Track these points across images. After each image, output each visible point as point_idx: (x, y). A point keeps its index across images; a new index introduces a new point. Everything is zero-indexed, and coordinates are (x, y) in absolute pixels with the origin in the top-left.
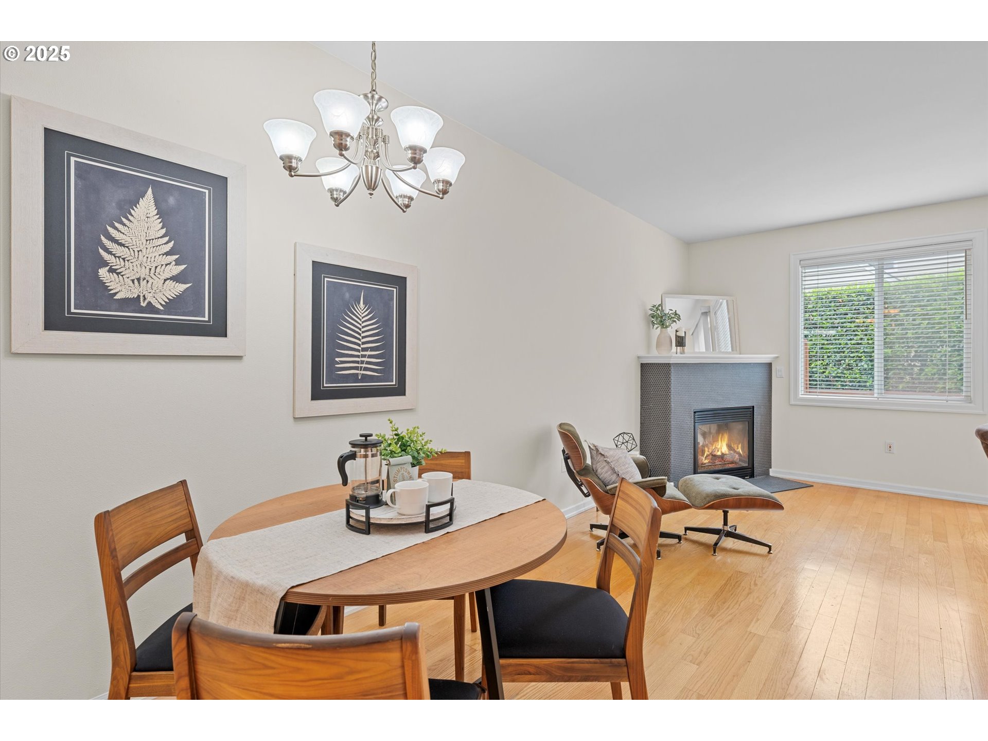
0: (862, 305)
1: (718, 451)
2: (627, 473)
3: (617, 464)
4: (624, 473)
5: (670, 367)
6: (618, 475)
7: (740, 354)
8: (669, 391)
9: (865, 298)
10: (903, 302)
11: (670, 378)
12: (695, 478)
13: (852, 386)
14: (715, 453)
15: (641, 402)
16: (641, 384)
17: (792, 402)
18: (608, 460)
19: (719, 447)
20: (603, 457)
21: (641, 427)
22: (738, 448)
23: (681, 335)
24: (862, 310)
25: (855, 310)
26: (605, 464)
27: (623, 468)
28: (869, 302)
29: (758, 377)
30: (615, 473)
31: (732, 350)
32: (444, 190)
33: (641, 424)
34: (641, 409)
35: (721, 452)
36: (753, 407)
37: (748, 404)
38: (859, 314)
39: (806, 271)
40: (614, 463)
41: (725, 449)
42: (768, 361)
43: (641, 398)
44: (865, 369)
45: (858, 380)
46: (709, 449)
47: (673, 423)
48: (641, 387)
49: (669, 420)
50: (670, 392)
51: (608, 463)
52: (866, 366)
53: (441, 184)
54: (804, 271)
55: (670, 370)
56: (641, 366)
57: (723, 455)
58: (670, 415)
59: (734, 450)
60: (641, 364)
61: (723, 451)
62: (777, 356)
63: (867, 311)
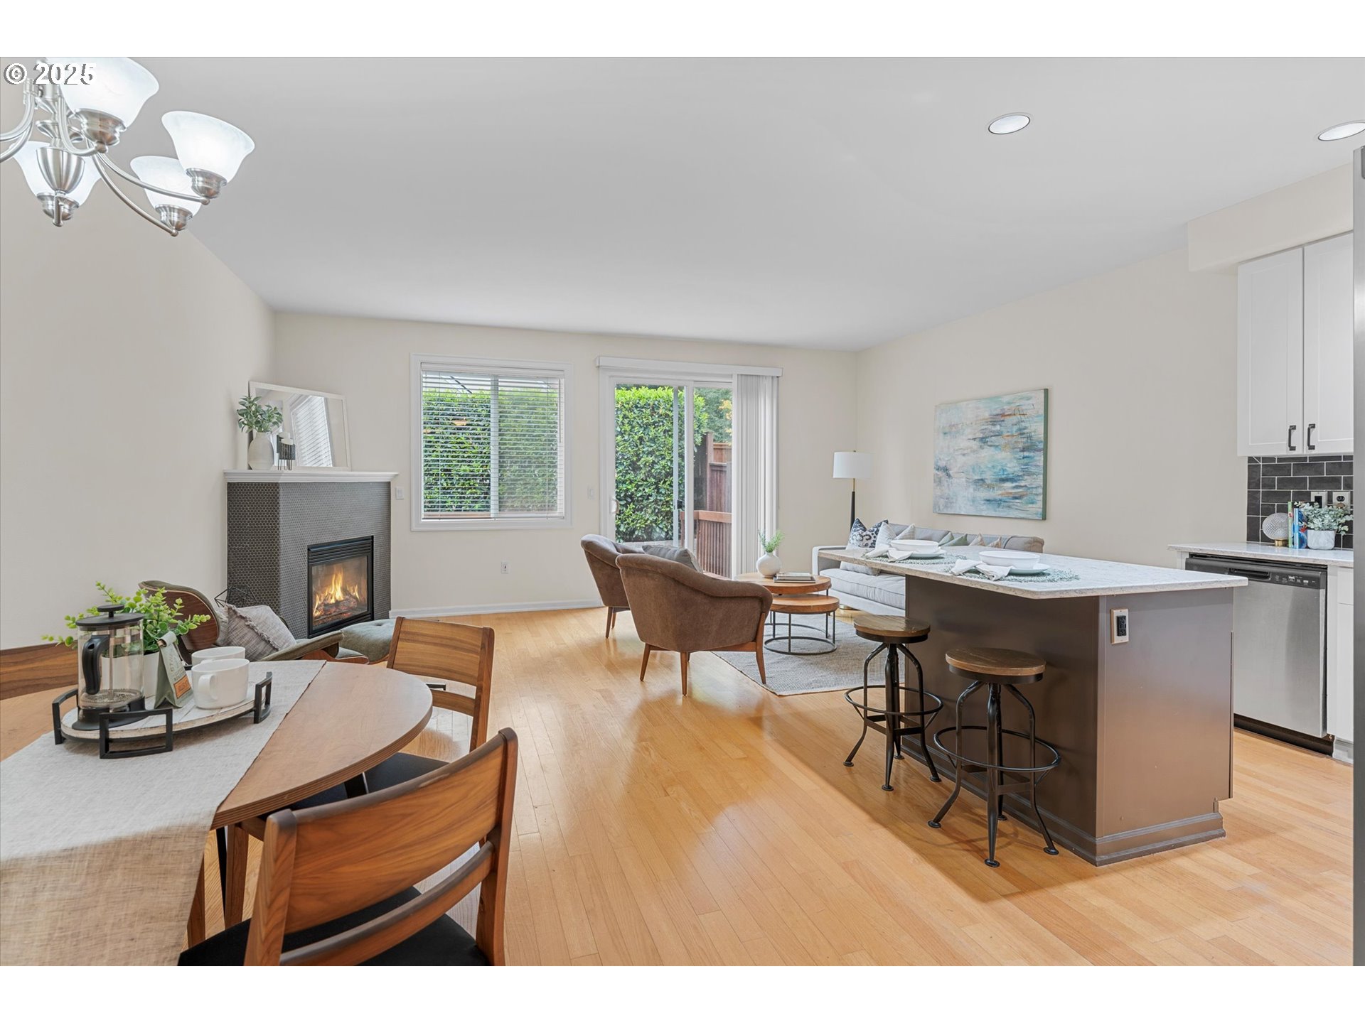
0: (442, 415)
1: (331, 598)
2: (279, 637)
3: (264, 628)
4: (275, 639)
5: (278, 488)
6: (269, 641)
7: (352, 471)
8: (276, 521)
9: (445, 408)
10: (479, 416)
11: (278, 503)
12: (354, 629)
13: (432, 507)
14: (328, 602)
15: (229, 540)
16: (228, 514)
17: (414, 528)
18: (252, 623)
19: (332, 593)
20: (243, 621)
21: (228, 579)
22: (354, 591)
23: (290, 444)
24: (441, 421)
25: (435, 419)
26: (246, 630)
27: (274, 631)
28: (448, 412)
29: (377, 499)
30: (264, 640)
31: (334, 465)
32: (180, 224)
33: (229, 573)
34: (229, 551)
35: (335, 598)
36: (373, 537)
37: (368, 534)
38: (438, 424)
39: (428, 376)
40: (260, 626)
41: (339, 595)
42: (387, 480)
43: (229, 535)
44: (444, 488)
45: (437, 500)
46: (320, 597)
47: (283, 567)
48: (228, 519)
49: (276, 563)
50: (278, 524)
51: (252, 628)
52: (445, 485)
53: (176, 214)
54: (424, 376)
55: (278, 493)
56: (228, 488)
57: (337, 602)
58: (278, 555)
59: (350, 594)
60: (229, 483)
61: (338, 598)
62: (396, 473)
63: (447, 422)
